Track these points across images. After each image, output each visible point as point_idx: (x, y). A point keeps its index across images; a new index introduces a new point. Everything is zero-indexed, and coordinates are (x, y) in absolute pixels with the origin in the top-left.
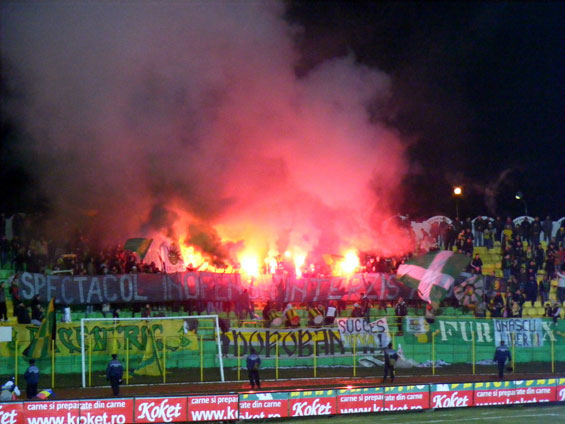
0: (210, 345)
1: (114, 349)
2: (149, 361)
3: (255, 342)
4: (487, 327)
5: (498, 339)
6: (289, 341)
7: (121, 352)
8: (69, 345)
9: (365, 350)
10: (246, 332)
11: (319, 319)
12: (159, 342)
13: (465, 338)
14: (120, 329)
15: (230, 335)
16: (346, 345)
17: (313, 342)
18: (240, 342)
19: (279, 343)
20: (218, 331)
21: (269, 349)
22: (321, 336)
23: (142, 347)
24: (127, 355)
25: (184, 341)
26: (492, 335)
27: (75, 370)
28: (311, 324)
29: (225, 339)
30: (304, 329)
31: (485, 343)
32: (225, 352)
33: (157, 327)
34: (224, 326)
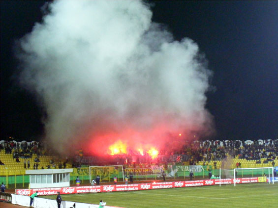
0: (121, 172)
1: (98, 174)
2: (106, 177)
3: (132, 172)
4: (188, 167)
5: (190, 170)
6: (140, 171)
7: (99, 174)
8: (86, 172)
9: (158, 173)
10: (129, 169)
11: (147, 166)
12: (108, 172)
13: (182, 170)
14: (99, 169)
15: (125, 170)
16: (154, 172)
17: (146, 172)
18: (128, 172)
19: (137, 172)
20: (123, 169)
21: (135, 173)
22: (147, 170)
23: (104, 173)
24: (101, 175)
25: (115, 172)
26: (189, 169)
27: (88, 179)
28: (145, 167)
29: (124, 171)
30: (144, 168)
31: (187, 171)
32: (124, 174)
33: (108, 168)
34: (124, 168)
